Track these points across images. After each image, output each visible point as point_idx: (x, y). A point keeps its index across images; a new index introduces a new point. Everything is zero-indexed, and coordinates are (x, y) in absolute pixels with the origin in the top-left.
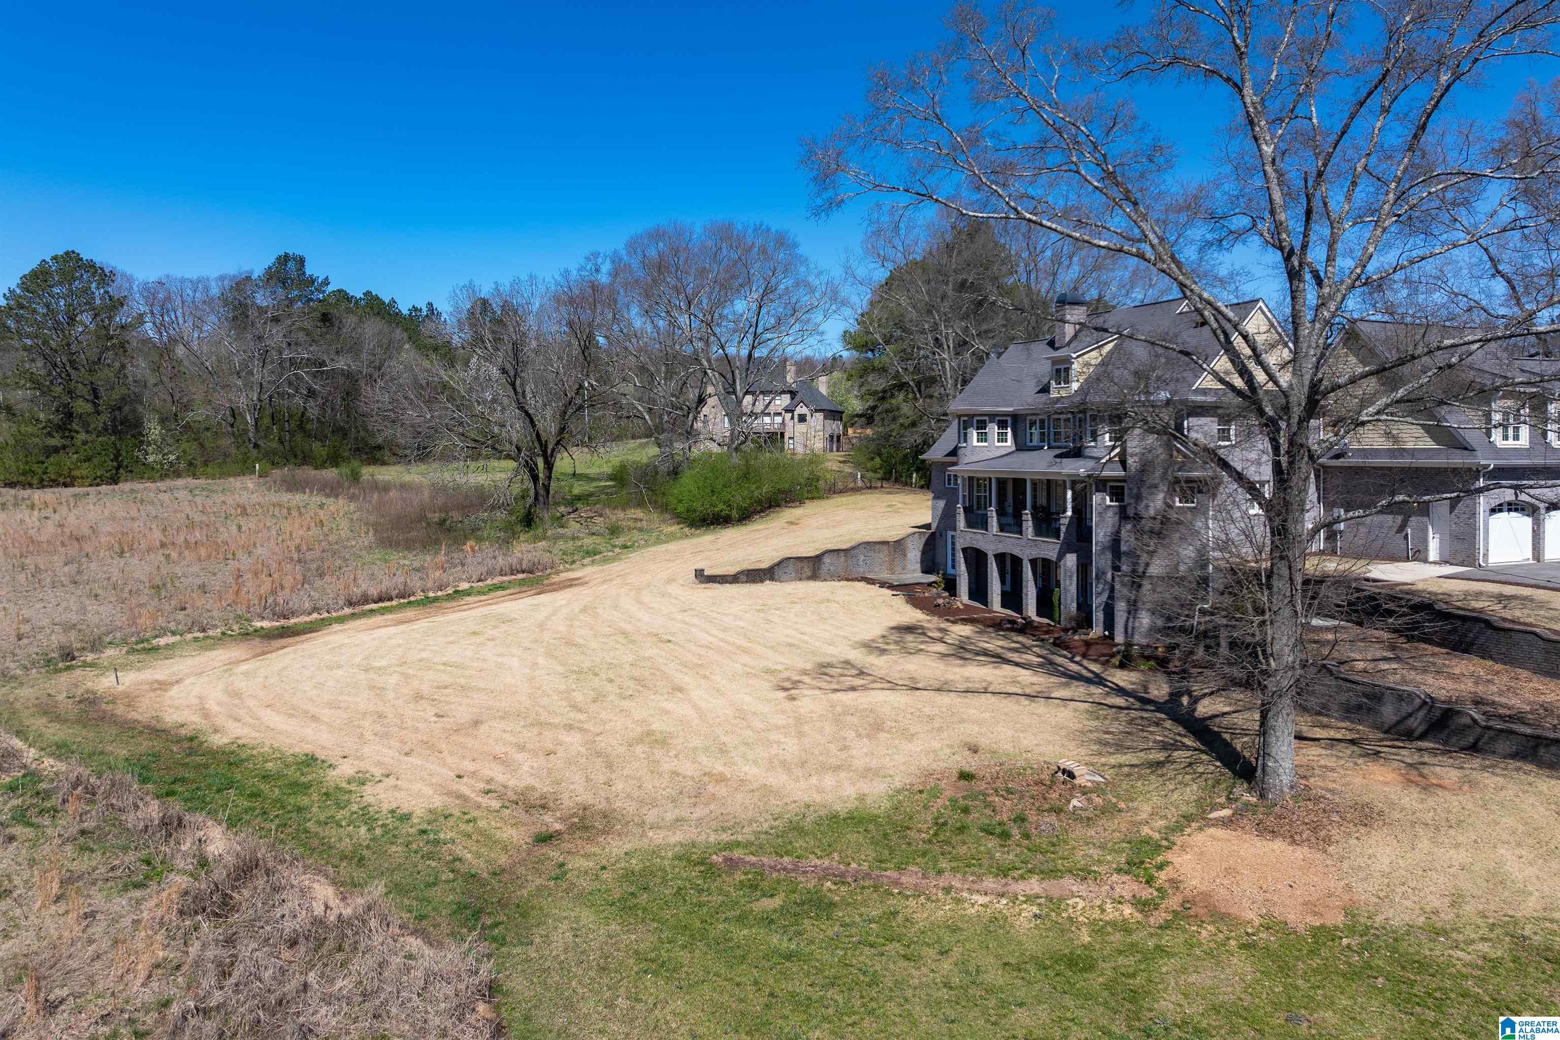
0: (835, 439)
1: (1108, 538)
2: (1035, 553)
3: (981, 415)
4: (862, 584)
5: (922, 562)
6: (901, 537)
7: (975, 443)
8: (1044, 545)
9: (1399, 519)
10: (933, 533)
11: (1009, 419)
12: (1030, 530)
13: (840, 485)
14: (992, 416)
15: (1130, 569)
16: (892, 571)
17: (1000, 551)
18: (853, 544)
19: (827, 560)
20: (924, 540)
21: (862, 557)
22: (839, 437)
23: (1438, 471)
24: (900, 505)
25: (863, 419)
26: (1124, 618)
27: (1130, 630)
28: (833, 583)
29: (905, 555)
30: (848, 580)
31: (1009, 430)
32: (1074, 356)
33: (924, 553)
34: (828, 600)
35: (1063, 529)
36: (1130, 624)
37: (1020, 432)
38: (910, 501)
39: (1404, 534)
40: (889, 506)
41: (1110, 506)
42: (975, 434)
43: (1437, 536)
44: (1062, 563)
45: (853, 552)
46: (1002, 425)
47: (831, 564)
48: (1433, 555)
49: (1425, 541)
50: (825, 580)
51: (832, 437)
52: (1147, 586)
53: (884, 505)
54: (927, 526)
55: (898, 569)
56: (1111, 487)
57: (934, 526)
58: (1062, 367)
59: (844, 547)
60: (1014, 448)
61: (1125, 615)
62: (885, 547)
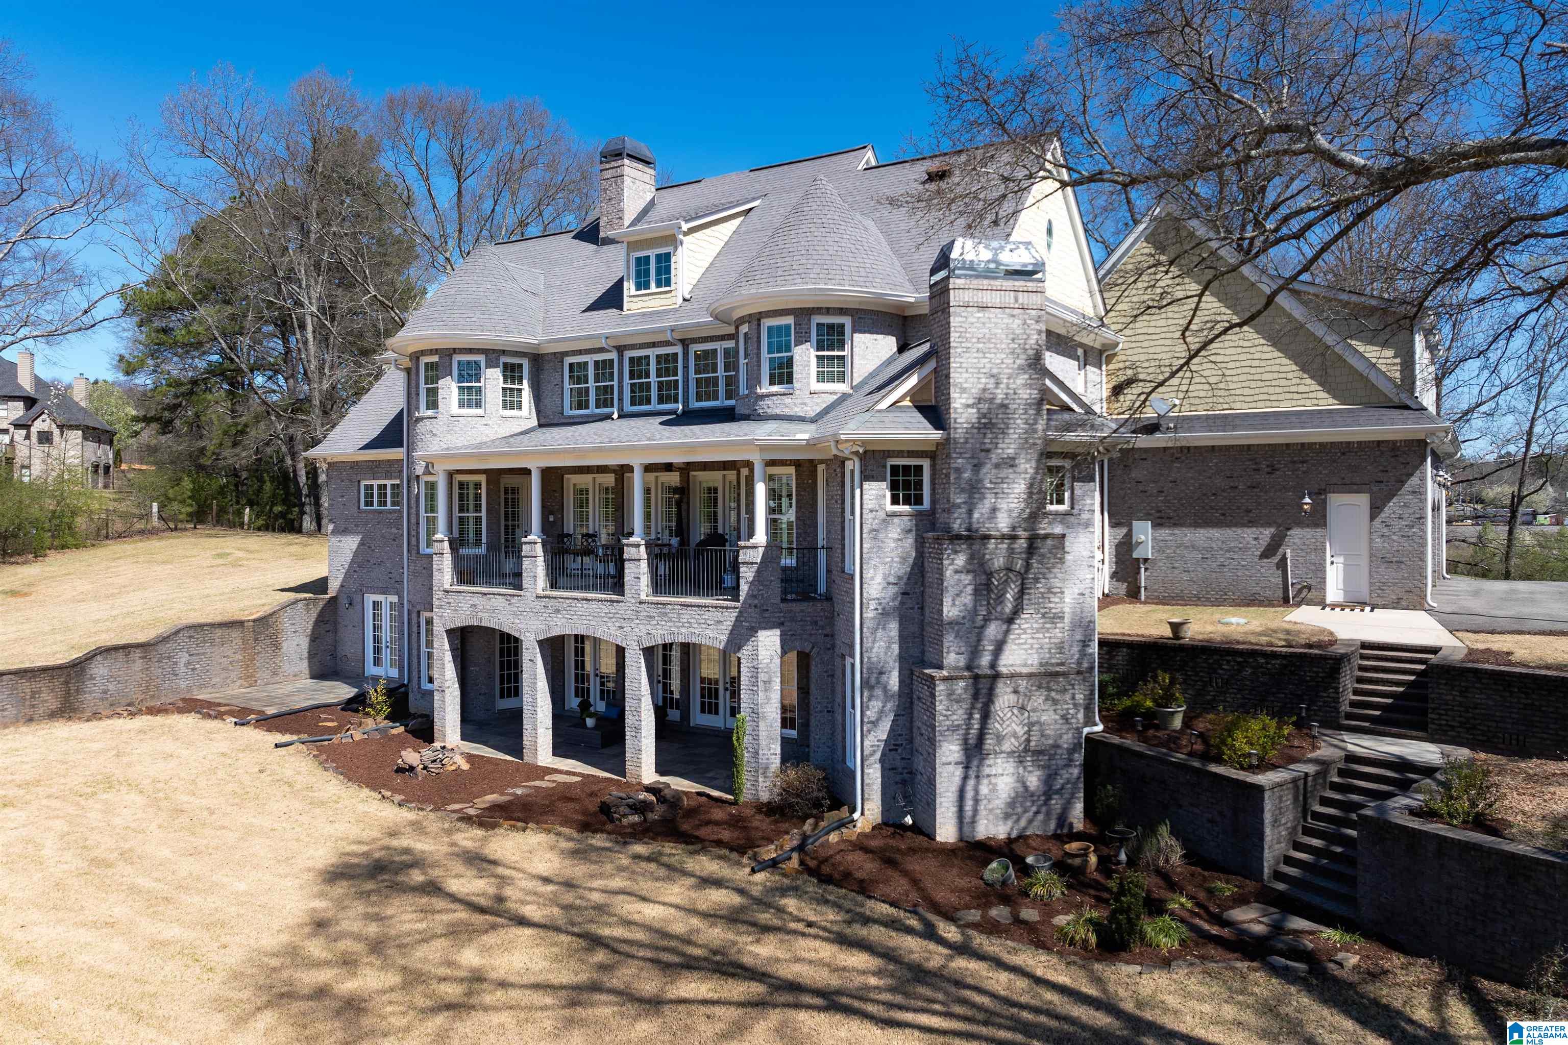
0: (101, 471)
1: (893, 590)
2: (660, 633)
3: (470, 351)
4: (189, 721)
5: (311, 656)
6: (268, 610)
7: (455, 409)
8: (686, 614)
9: (1267, 533)
10: (334, 600)
11: (525, 363)
12: (645, 580)
13: (119, 526)
14: (493, 355)
15: (962, 661)
16: (250, 679)
17: (556, 632)
18: (161, 630)
19: (99, 669)
20: (314, 614)
21: (184, 658)
22: (107, 469)
23: (1345, 449)
24: (241, 554)
25: (155, 426)
26: (957, 780)
27: (969, 805)
28: (118, 723)
29: (277, 646)
30: (153, 711)
31: (526, 384)
32: (685, 227)
33: (315, 638)
34: (109, 783)
35: (747, 574)
36: (970, 794)
37: (547, 389)
38: (256, 547)
39: (1276, 559)
40: (219, 556)
41: (894, 515)
42: (455, 391)
43: (1341, 559)
44: (745, 653)
45: (162, 649)
46: (512, 373)
47: (110, 678)
48: (1334, 591)
49: (1320, 571)
50: (96, 716)
51: (96, 467)
52: (1004, 699)
53: (209, 553)
54: (320, 586)
55: (263, 675)
56: (895, 469)
57: (334, 586)
58: (652, 253)
59: (141, 638)
60: (535, 423)
61: (959, 772)
62: (235, 634)
